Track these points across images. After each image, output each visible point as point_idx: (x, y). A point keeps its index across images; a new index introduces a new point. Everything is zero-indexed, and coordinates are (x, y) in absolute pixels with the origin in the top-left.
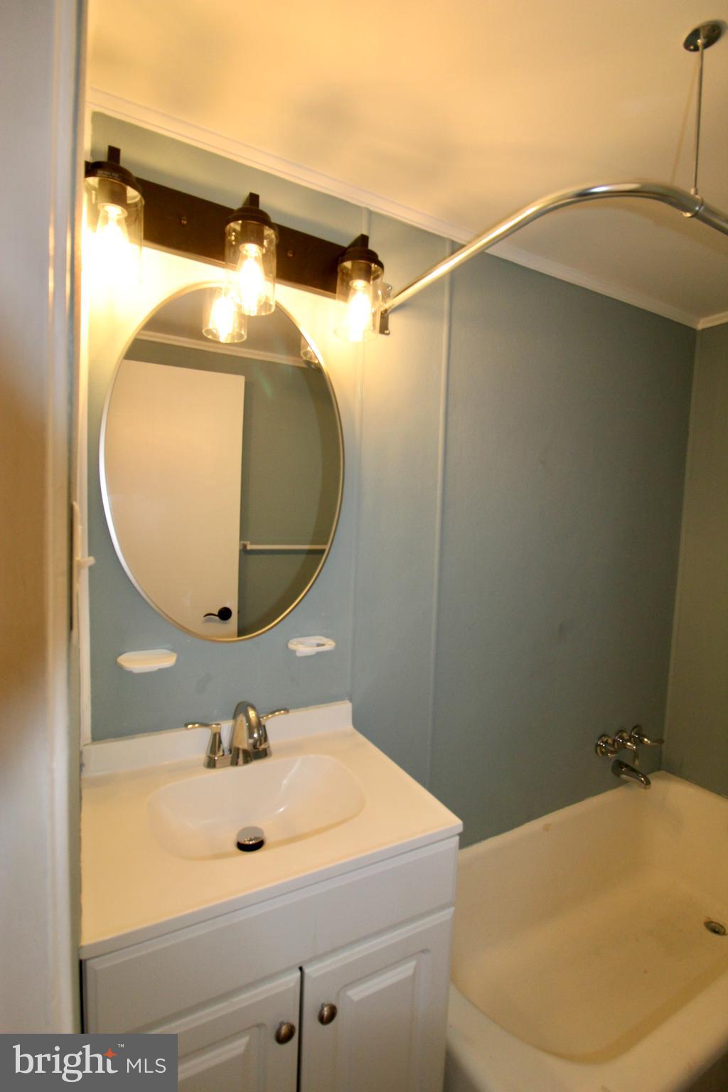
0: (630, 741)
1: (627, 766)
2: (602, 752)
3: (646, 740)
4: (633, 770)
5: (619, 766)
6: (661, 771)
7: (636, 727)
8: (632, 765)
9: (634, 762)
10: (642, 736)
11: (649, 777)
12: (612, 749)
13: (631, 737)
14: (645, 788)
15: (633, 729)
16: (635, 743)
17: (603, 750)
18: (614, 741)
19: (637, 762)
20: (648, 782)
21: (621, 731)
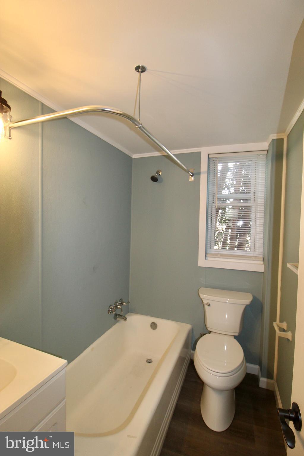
0: (119, 305)
1: (118, 315)
2: (110, 313)
3: (124, 303)
4: (121, 316)
5: (117, 316)
6: (129, 313)
7: (121, 299)
8: (120, 314)
9: (121, 312)
10: (122, 302)
11: (126, 316)
12: (114, 310)
13: (119, 304)
14: (125, 321)
15: (120, 301)
16: (121, 306)
17: (111, 311)
18: (114, 307)
19: (122, 312)
20: (126, 318)
21: (116, 302)
